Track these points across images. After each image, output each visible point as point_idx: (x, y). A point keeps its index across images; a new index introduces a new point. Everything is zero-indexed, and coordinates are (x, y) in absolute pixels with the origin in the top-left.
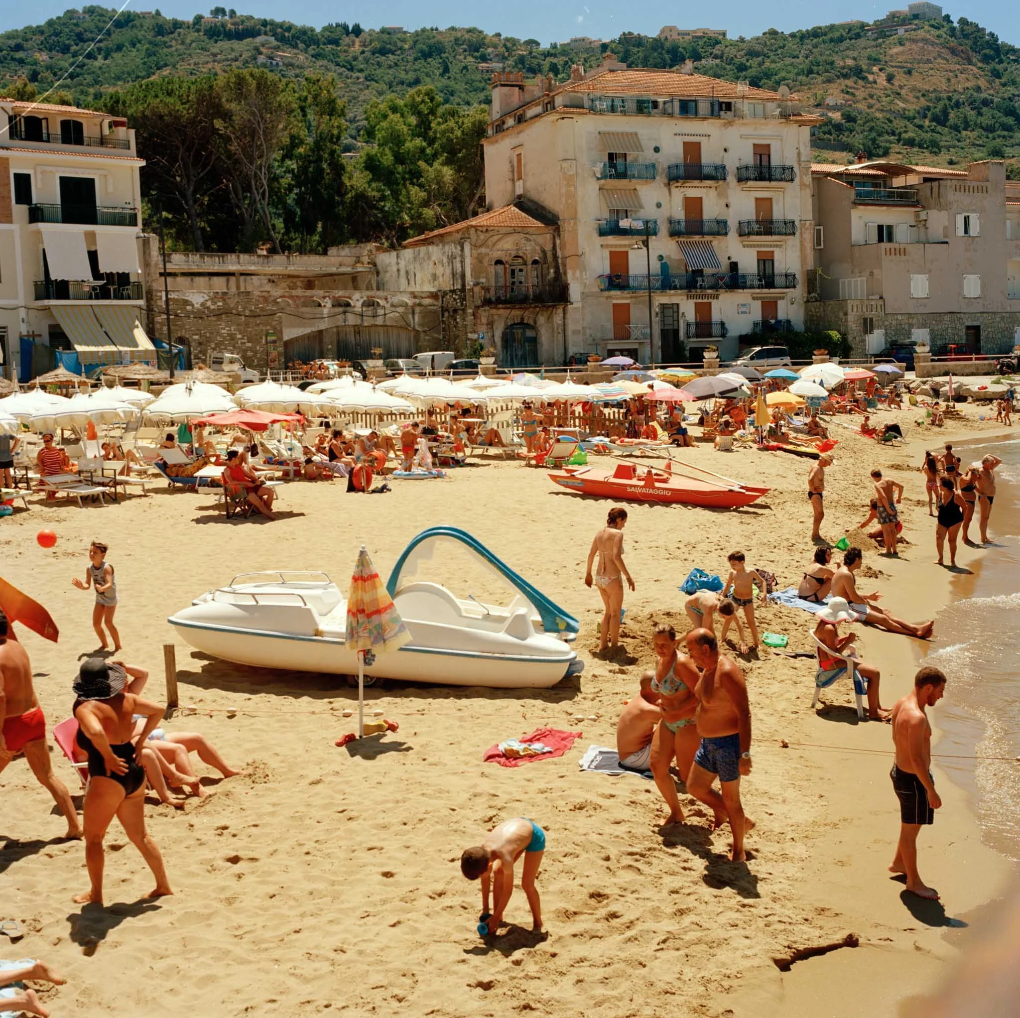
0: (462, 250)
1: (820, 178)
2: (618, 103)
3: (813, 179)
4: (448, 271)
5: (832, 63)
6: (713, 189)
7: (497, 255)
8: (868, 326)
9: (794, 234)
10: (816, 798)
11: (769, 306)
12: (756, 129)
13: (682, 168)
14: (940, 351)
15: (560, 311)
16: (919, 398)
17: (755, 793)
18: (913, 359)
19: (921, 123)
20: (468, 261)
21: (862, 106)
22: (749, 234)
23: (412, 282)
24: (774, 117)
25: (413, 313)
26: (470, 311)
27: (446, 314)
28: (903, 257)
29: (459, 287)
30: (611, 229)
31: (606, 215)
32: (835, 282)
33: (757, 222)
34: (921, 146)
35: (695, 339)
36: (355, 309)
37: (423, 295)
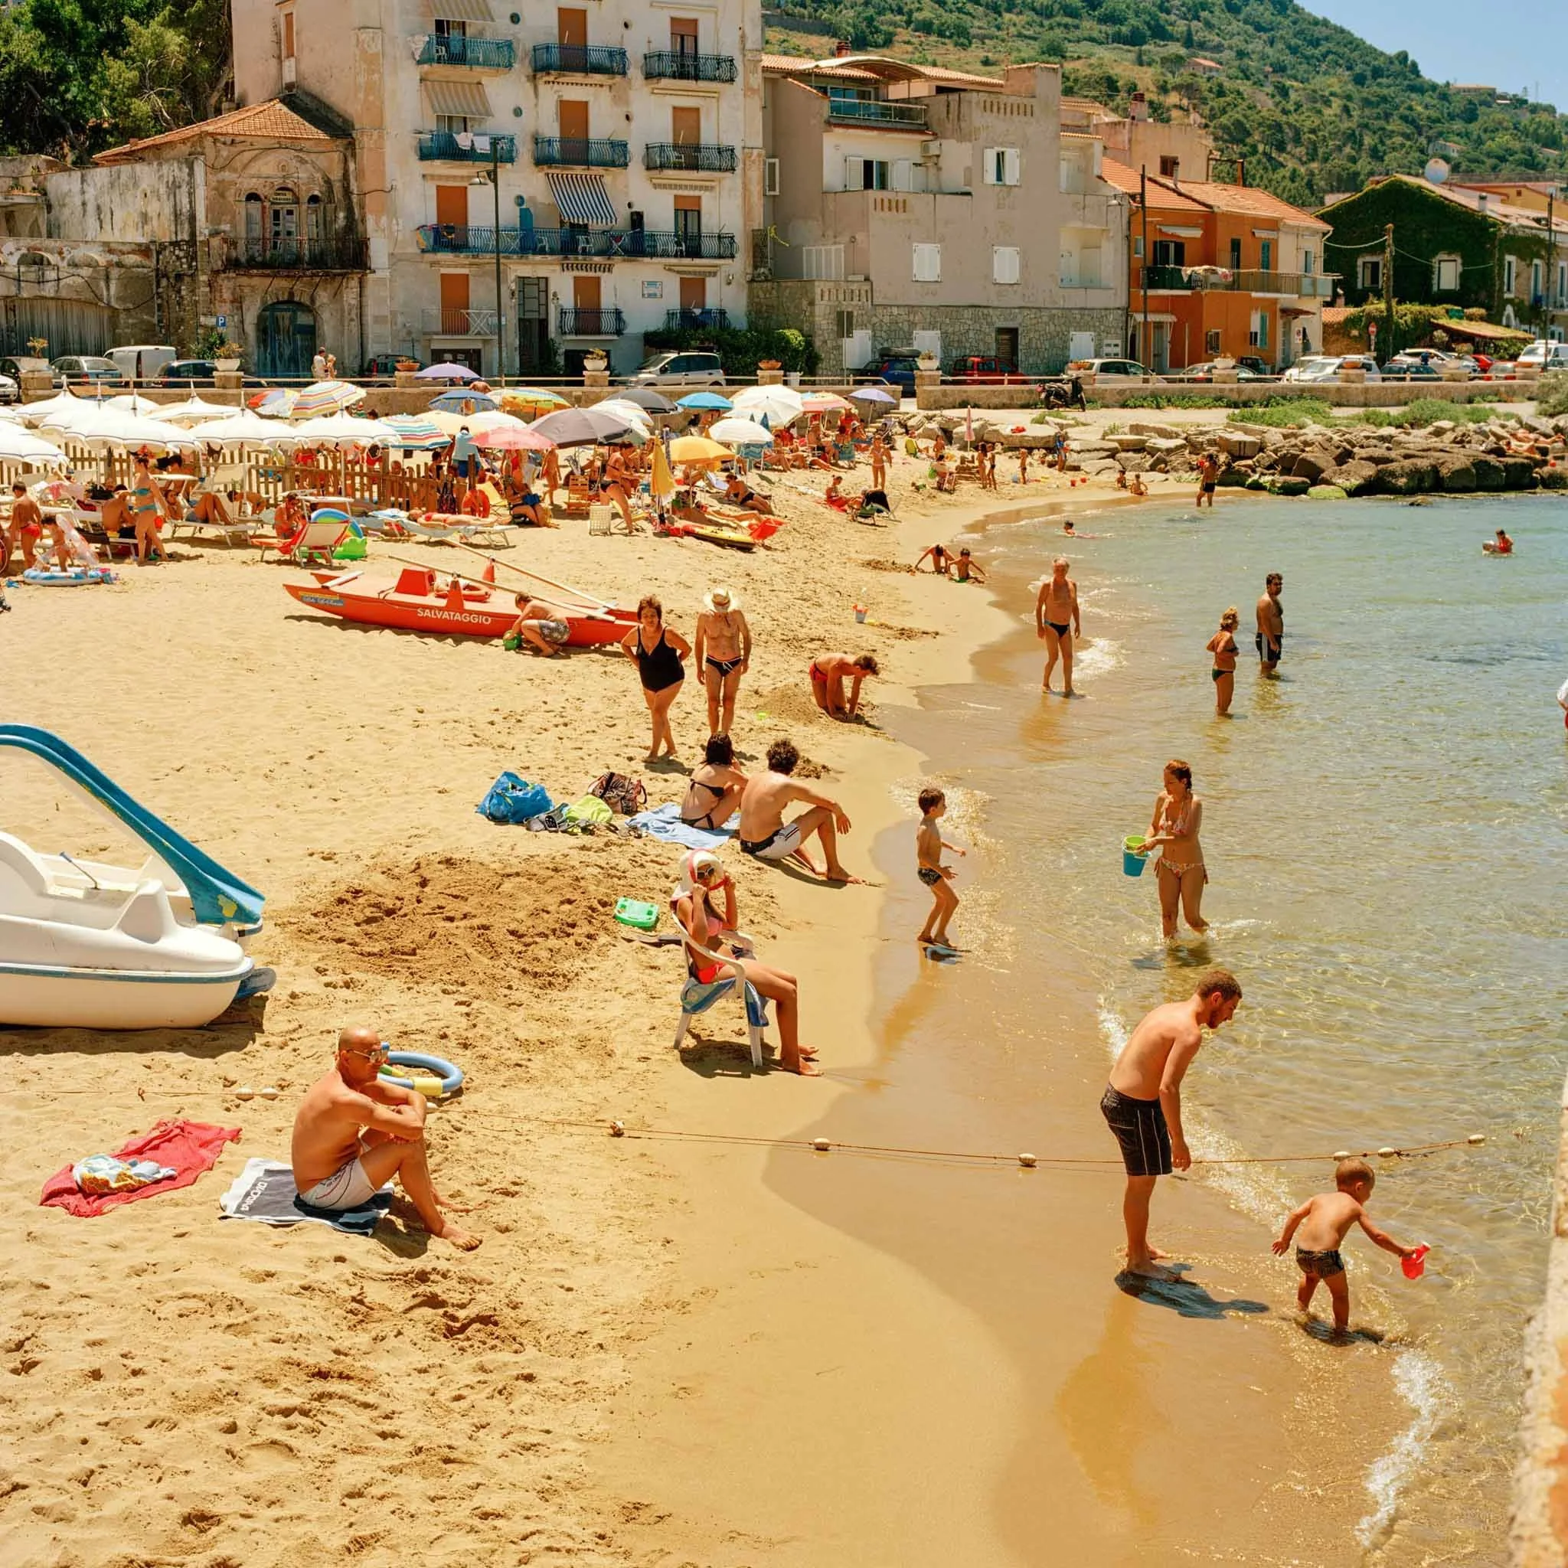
0: (191, 174)
1: (775, 78)
3: (765, 79)
4: (168, 210)
6: (606, 89)
7: (249, 184)
8: (845, 324)
9: (733, 169)
10: (656, 1247)
11: (693, 287)
13: (555, 52)
14: (956, 368)
15: (354, 283)
16: (922, 443)
17: (548, 1243)
18: (913, 378)
20: (201, 193)
22: (662, 167)
23: (107, 226)
25: (107, 279)
26: (203, 278)
27: (164, 282)
28: (902, 216)
29: (186, 237)
30: (441, 149)
31: (432, 125)
32: (795, 253)
33: (676, 147)
34: (941, 34)
35: (573, 337)
36: (7, 269)
37: (125, 248)
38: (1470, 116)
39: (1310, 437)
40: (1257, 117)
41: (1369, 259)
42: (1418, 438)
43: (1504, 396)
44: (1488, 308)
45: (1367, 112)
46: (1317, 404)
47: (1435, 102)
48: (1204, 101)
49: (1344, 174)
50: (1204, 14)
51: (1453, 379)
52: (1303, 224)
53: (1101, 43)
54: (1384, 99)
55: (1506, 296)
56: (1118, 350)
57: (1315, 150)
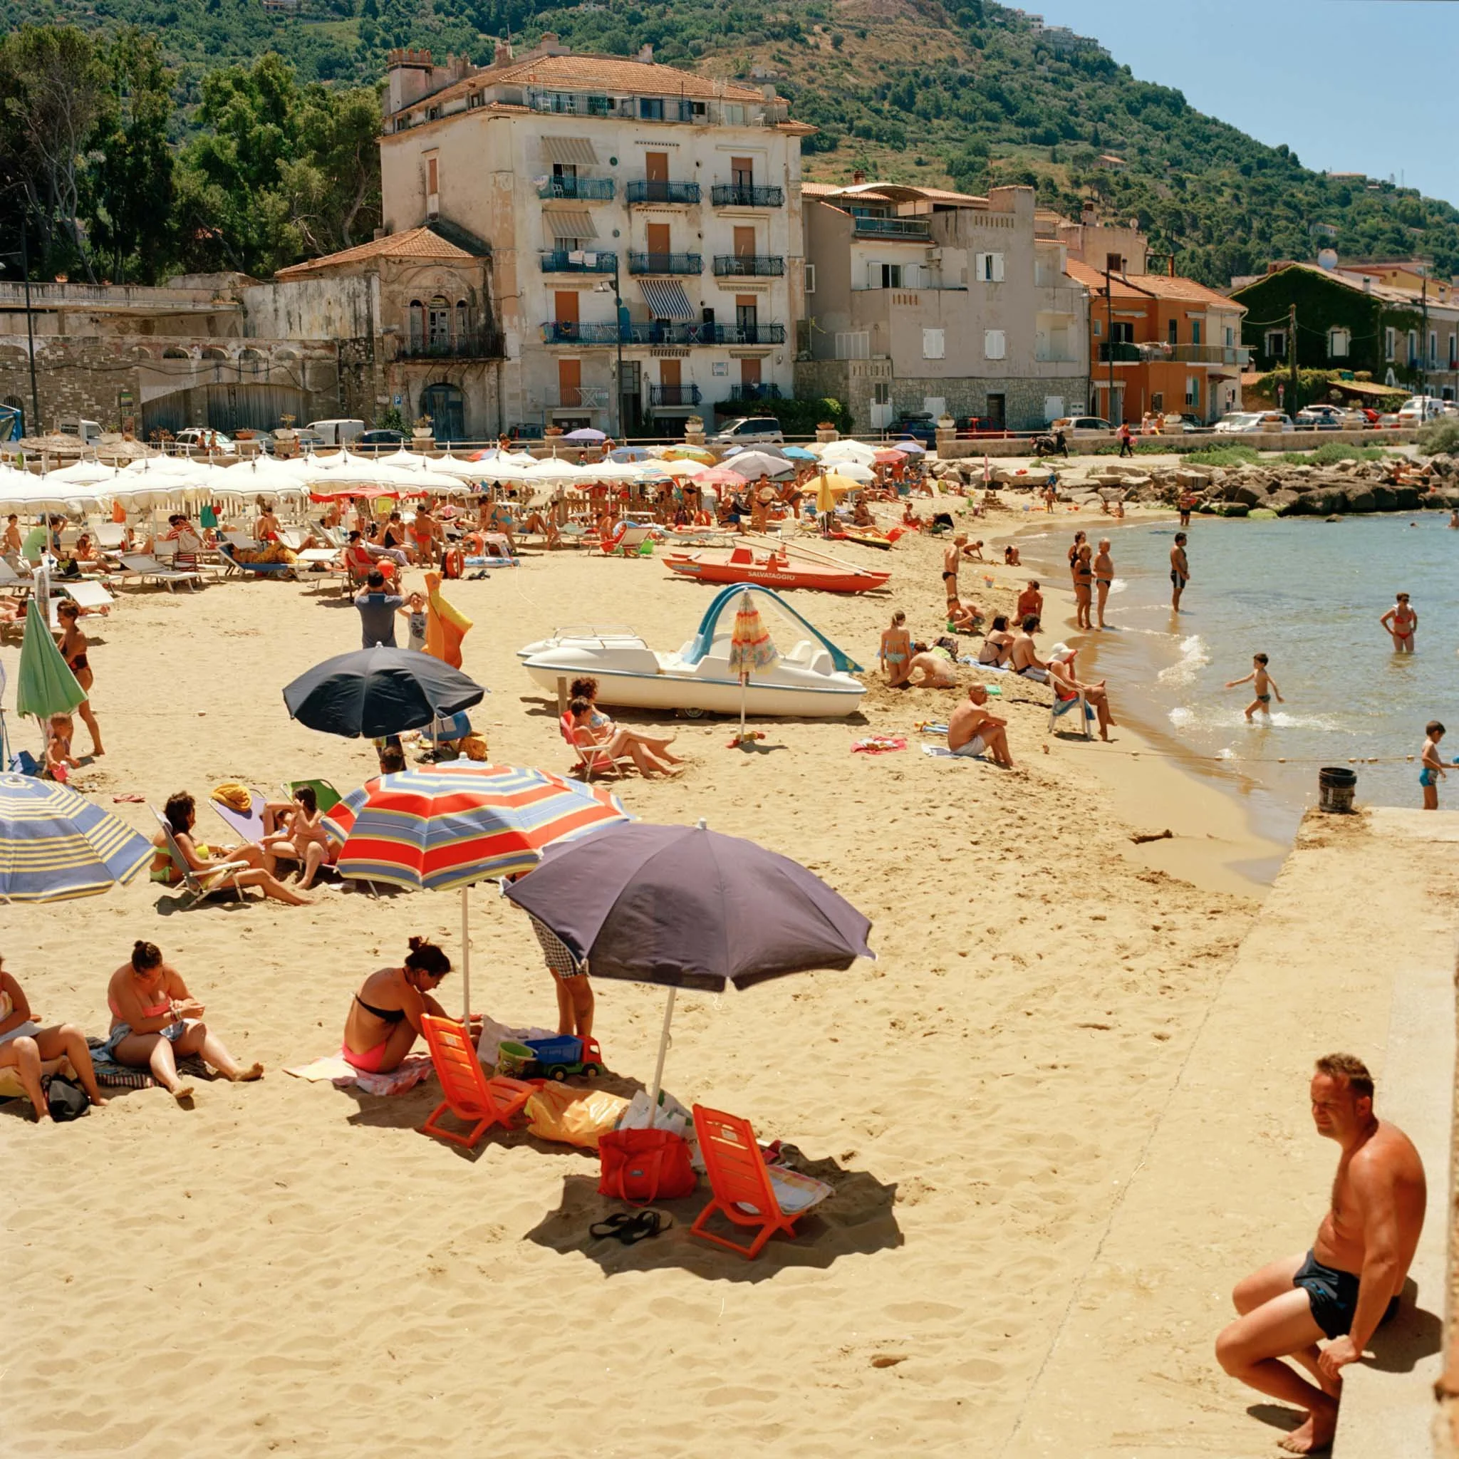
0: (369, 286)
1: (812, 203)
2: (565, 100)
3: (804, 204)
4: (348, 314)
5: (760, 17)
6: (683, 215)
7: (413, 293)
8: (880, 393)
9: (782, 274)
11: (752, 366)
12: (735, 138)
13: (645, 187)
14: (964, 426)
15: (494, 368)
16: (951, 483)
19: (879, 106)
20: (377, 301)
21: (800, 80)
22: (728, 273)
23: (297, 327)
24: (757, 124)
25: (303, 368)
26: (379, 367)
27: (346, 370)
28: (914, 307)
29: (364, 335)
30: (558, 263)
31: (552, 245)
32: (830, 337)
33: (737, 258)
34: (879, 139)
35: (661, 407)
36: (231, 362)
37: (316, 345)
38: (1345, 200)
39: (1246, 473)
40: (1159, 206)
41: (1274, 332)
42: (1329, 472)
43: (1392, 441)
44: (1373, 371)
45: (1254, 199)
46: (1247, 449)
47: (1312, 189)
48: (1113, 193)
49: (1236, 254)
50: (1109, 116)
51: (1351, 428)
52: (1224, 306)
53: (1019, 144)
54: (1269, 188)
55: (1388, 360)
56: (1082, 410)
57: (1211, 234)
